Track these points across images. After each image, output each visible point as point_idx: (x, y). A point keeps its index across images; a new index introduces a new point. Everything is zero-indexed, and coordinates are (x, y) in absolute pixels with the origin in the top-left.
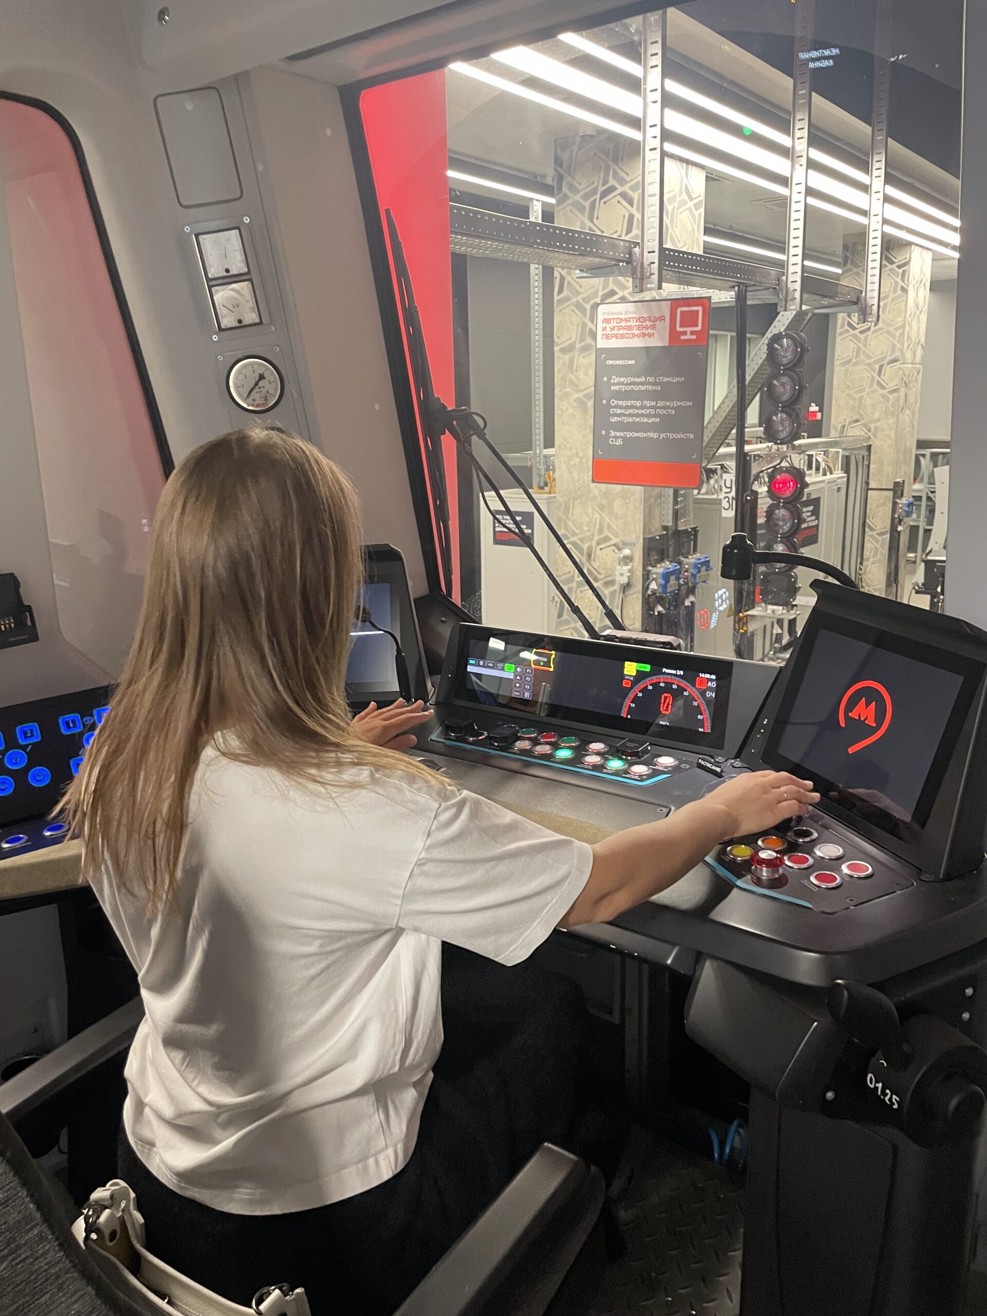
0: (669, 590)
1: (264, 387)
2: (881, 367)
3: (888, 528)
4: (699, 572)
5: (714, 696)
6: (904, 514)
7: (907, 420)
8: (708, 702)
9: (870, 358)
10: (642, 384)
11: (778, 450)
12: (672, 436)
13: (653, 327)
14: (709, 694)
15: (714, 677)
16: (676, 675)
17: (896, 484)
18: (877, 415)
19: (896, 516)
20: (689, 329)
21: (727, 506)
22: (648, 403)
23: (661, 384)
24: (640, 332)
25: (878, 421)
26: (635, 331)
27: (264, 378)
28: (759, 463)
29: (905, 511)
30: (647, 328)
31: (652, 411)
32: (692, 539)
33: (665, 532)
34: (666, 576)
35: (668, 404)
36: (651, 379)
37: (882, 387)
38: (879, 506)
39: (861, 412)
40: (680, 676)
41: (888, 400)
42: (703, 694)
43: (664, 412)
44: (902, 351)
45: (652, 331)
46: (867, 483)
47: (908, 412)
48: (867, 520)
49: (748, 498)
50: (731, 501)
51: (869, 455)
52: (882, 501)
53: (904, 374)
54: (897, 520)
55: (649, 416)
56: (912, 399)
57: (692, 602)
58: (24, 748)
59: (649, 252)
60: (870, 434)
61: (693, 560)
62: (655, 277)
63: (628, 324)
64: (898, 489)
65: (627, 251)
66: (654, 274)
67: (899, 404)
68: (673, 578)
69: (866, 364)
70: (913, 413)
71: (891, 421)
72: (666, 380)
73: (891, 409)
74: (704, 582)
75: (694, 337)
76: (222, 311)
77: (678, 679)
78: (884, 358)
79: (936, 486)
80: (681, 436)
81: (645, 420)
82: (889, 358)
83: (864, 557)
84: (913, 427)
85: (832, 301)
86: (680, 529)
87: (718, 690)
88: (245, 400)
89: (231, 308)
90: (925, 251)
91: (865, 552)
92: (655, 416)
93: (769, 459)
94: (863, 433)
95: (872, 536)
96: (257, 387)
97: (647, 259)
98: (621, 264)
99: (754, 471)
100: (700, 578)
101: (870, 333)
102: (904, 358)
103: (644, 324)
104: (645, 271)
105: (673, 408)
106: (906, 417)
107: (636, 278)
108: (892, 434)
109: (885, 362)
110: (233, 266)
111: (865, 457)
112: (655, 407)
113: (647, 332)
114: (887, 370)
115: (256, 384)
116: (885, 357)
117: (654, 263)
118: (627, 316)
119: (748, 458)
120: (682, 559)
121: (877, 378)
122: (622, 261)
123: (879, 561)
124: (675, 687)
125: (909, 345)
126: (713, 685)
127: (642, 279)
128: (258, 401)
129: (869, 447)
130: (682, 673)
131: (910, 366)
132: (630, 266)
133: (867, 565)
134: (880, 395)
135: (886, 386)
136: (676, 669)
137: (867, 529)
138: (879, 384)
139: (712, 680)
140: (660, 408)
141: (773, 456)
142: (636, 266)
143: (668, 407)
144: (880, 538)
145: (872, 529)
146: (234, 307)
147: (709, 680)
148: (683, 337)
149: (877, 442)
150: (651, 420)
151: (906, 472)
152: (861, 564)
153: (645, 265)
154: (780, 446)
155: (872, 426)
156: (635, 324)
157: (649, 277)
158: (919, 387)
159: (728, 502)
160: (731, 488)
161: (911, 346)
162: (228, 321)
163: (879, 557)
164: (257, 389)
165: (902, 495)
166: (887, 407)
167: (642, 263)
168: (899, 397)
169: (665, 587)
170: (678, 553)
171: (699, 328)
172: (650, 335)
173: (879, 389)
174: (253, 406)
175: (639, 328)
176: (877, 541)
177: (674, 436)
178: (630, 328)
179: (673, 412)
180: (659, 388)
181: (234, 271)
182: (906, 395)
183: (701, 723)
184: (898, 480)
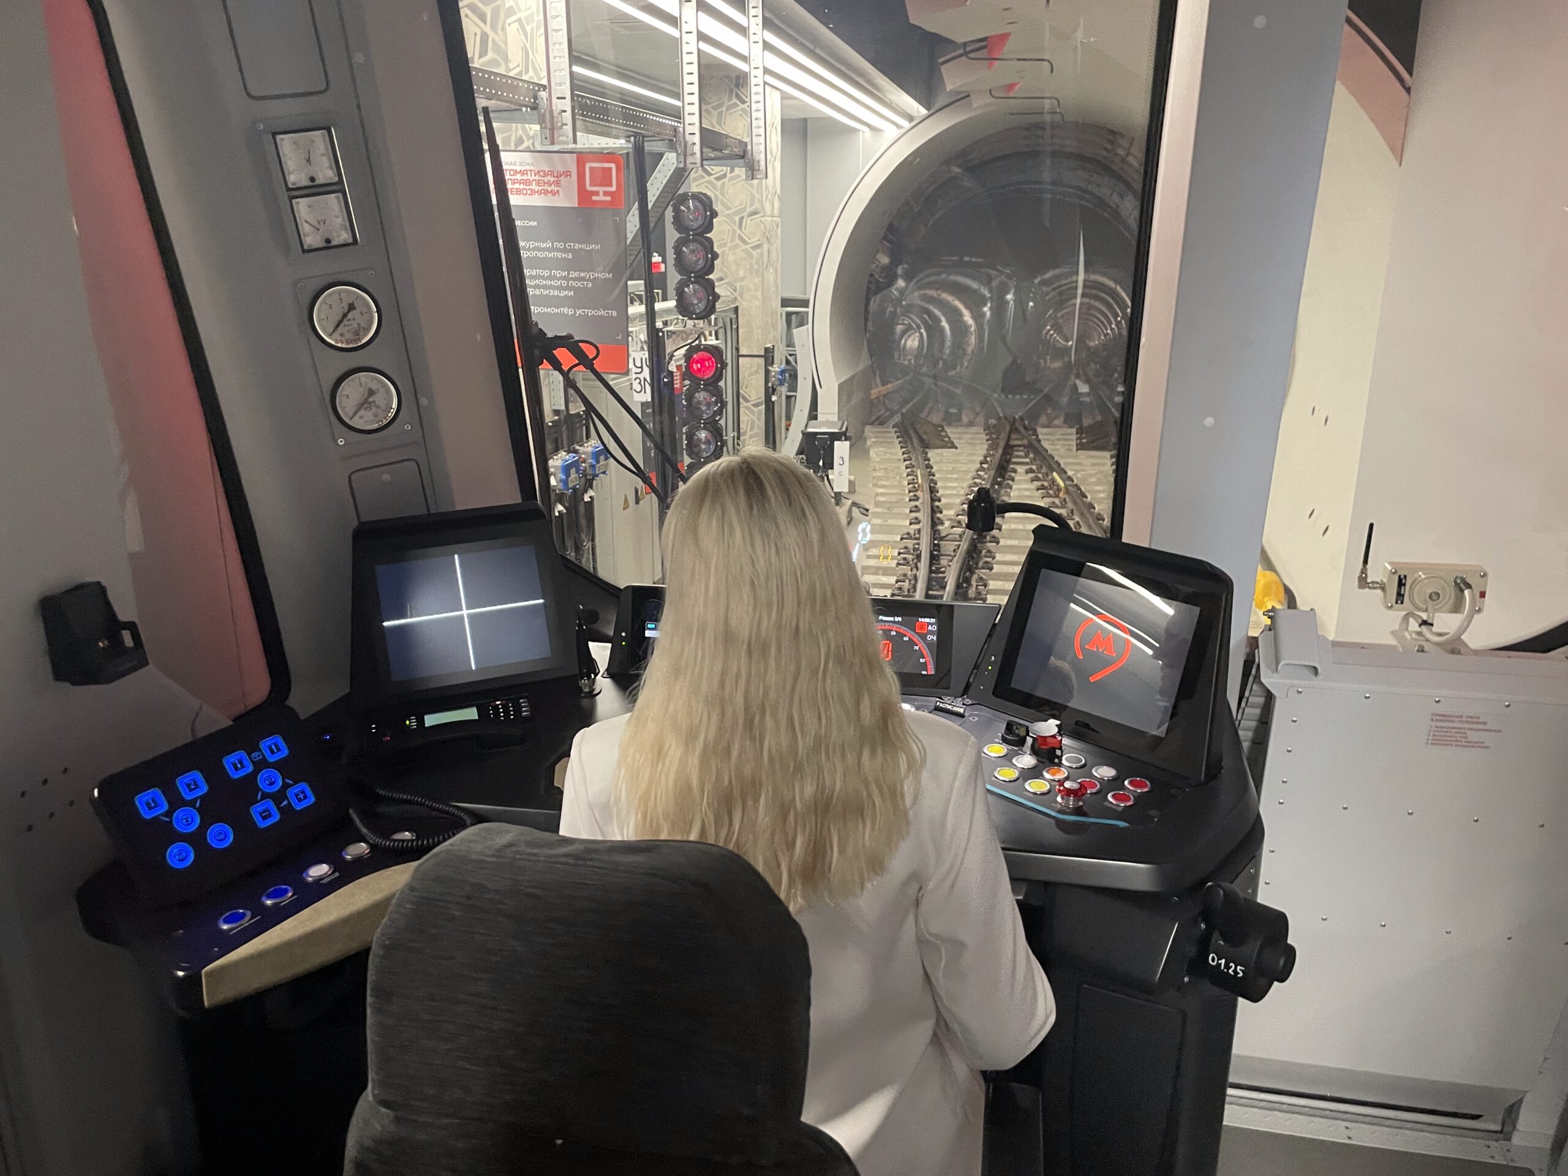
0: (570, 486)
1: (354, 319)
2: (741, 219)
3: (763, 398)
4: (598, 462)
5: (935, 638)
6: (777, 383)
7: (772, 279)
8: (929, 644)
9: (729, 208)
10: (550, 250)
11: (694, 326)
12: (591, 313)
13: (557, 184)
14: (930, 637)
15: (933, 620)
16: (894, 622)
17: (766, 349)
18: (741, 273)
19: (770, 385)
20: (601, 189)
21: (638, 388)
22: (558, 274)
23: (572, 251)
24: (540, 188)
25: (743, 279)
26: (534, 187)
27: (354, 308)
28: (674, 340)
29: (779, 379)
30: (549, 184)
31: (564, 283)
32: (584, 425)
33: (557, 418)
34: (566, 469)
35: (583, 275)
36: (561, 245)
37: (745, 242)
38: (751, 375)
39: (725, 269)
40: (898, 622)
41: (751, 256)
42: (923, 637)
43: (579, 284)
44: (761, 202)
45: (556, 189)
46: (737, 349)
47: (771, 270)
48: (741, 391)
49: (665, 380)
50: (642, 383)
51: (737, 317)
52: (754, 369)
53: (765, 227)
54: (771, 390)
55: (560, 288)
56: (774, 255)
57: (591, 497)
58: (192, 803)
59: (558, 98)
60: (736, 294)
61: (590, 449)
62: (569, 128)
63: (525, 177)
64: (768, 356)
65: (531, 95)
66: (566, 125)
67: (763, 263)
68: (573, 471)
69: (725, 216)
70: (776, 271)
71: (756, 280)
72: (577, 247)
73: (756, 267)
74: (604, 473)
75: (608, 198)
76: (305, 228)
77: (896, 625)
78: (744, 210)
79: (796, 349)
80: (602, 313)
81: (556, 293)
82: (749, 210)
83: (741, 431)
84: (777, 287)
85: (719, 154)
86: (572, 412)
87: (939, 633)
88: (330, 335)
89: (315, 224)
90: (774, 90)
91: (742, 426)
92: (568, 288)
93: (684, 335)
94: (729, 294)
95: (747, 408)
96: (345, 320)
97: (556, 105)
98: (524, 109)
99: (668, 350)
100: (599, 469)
101: (726, 180)
102: (763, 209)
103: (546, 179)
104: (555, 120)
105: (589, 280)
106: (770, 275)
107: (545, 128)
108: (759, 294)
109: (745, 214)
110: (320, 174)
111: (734, 321)
112: (567, 279)
113: (549, 189)
114: (749, 223)
115: (345, 315)
116: (745, 208)
117: (565, 111)
118: (523, 168)
119: (661, 334)
120: (577, 447)
121: (739, 232)
122: (526, 106)
123: (757, 435)
124: (893, 633)
125: (767, 197)
126: (934, 628)
127: (552, 130)
128: (348, 336)
129: (736, 309)
130: (900, 619)
131: (769, 219)
132: (535, 112)
133: (745, 440)
134: (743, 250)
135: (749, 241)
136: (893, 616)
137: (741, 400)
138: (741, 238)
139: (932, 624)
140: (574, 279)
141: (689, 332)
142: (544, 114)
143: (583, 279)
144: (755, 410)
145: (747, 401)
146: (319, 223)
147: (929, 624)
148: (594, 198)
149: (744, 303)
150: (563, 294)
151: (774, 337)
152: (739, 438)
153: (555, 114)
154: (696, 321)
155: (738, 285)
156: (533, 177)
157: (561, 128)
158: (779, 242)
159: (640, 383)
160: (641, 367)
161: (769, 197)
162: (312, 240)
163: (756, 430)
164: (345, 322)
165: (773, 363)
166: (751, 265)
167: (551, 111)
168: (762, 253)
169: (565, 482)
170: (572, 442)
171: (614, 189)
172: (554, 193)
173: (741, 244)
174: (342, 343)
175: (538, 183)
176: (753, 413)
177: (593, 312)
178: (527, 182)
179: (590, 285)
180: (570, 256)
181: (321, 180)
182: (769, 251)
183: (925, 666)
184: (768, 346)
